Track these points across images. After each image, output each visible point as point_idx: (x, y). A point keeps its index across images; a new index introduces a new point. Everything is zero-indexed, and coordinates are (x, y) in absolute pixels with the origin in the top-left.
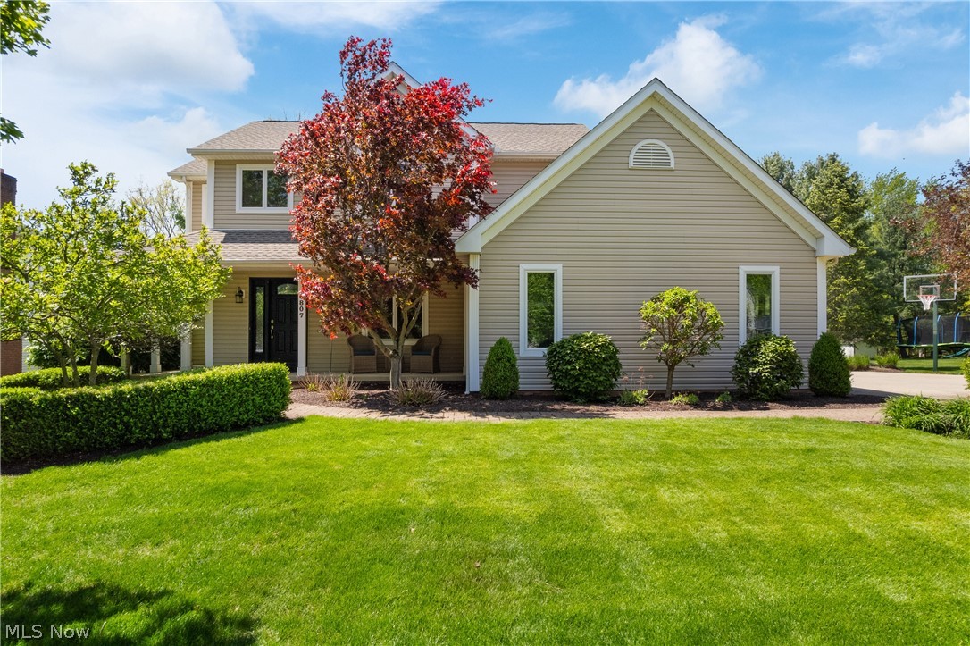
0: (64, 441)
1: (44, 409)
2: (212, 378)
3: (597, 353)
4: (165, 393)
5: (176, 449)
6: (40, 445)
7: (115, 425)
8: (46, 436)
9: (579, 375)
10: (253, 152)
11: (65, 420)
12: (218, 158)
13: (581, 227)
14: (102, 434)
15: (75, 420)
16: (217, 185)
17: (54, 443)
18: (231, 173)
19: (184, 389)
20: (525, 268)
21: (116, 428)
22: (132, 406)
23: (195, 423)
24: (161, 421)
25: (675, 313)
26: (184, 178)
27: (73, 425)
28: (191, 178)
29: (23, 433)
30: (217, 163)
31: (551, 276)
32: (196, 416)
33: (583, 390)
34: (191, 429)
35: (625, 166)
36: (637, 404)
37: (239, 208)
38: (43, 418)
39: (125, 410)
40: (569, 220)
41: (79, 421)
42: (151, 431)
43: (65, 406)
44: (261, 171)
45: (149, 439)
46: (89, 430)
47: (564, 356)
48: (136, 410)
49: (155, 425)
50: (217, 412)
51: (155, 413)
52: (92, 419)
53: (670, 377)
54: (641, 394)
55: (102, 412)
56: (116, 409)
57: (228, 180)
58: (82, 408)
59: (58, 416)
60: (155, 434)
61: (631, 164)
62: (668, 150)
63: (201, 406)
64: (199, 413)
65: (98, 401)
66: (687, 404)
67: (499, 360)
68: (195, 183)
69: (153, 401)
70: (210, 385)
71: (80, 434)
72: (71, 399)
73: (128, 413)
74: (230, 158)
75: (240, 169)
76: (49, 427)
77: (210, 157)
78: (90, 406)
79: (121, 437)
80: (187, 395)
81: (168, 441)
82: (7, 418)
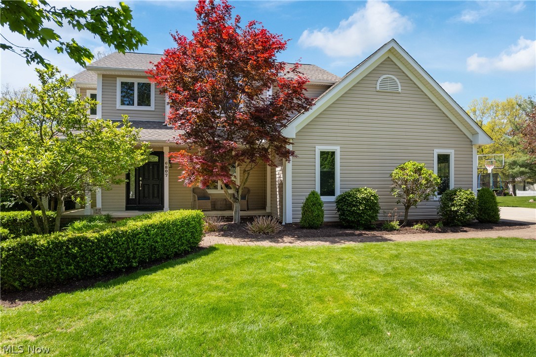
0: (65, 273)
1: (51, 249)
2: (164, 223)
3: (372, 200)
4: (135, 234)
5: (148, 274)
6: (47, 277)
7: (102, 259)
8: (52, 270)
9: (361, 213)
10: (130, 70)
11: (66, 257)
12: (105, 73)
13: (350, 124)
14: (92, 266)
15: (74, 256)
16: (104, 90)
17: (58, 274)
18: (114, 83)
19: (146, 230)
20: (319, 148)
21: (102, 261)
22: (114, 245)
23: (152, 255)
24: (132, 255)
25: (417, 176)
26: (75, 85)
27: (72, 260)
28: (80, 86)
29: (34, 268)
30: (104, 76)
31: (333, 153)
32: (153, 250)
33: (363, 222)
34: (150, 258)
35: (374, 89)
36: (395, 230)
37: (119, 106)
38: (50, 256)
39: (110, 248)
40: (344, 120)
41: (77, 257)
42: (125, 262)
43: (67, 247)
44: (134, 83)
45: (123, 268)
46: (84, 263)
47: (352, 202)
48: (117, 248)
49: (128, 258)
50: (166, 246)
51: (129, 248)
52: (87, 255)
53: (407, 212)
54: (395, 224)
55: (94, 250)
56: (103, 247)
57: (111, 88)
58: (80, 248)
59: (62, 254)
60: (128, 264)
61: (378, 88)
62: (398, 81)
63: (157, 242)
64: (155, 247)
65: (92, 242)
66: (422, 229)
67: (314, 204)
68: (81, 89)
69: (127, 240)
70: (163, 227)
71: (78, 266)
72: (71, 241)
73: (111, 250)
74: (113, 73)
75: (119, 81)
76: (55, 263)
77: (99, 72)
78: (86, 246)
79: (105, 267)
80: (148, 235)
81: (136, 268)
82: (22, 257)
